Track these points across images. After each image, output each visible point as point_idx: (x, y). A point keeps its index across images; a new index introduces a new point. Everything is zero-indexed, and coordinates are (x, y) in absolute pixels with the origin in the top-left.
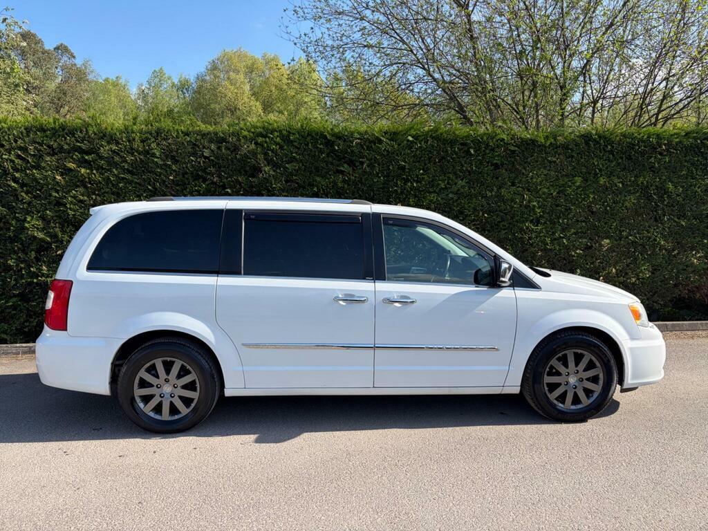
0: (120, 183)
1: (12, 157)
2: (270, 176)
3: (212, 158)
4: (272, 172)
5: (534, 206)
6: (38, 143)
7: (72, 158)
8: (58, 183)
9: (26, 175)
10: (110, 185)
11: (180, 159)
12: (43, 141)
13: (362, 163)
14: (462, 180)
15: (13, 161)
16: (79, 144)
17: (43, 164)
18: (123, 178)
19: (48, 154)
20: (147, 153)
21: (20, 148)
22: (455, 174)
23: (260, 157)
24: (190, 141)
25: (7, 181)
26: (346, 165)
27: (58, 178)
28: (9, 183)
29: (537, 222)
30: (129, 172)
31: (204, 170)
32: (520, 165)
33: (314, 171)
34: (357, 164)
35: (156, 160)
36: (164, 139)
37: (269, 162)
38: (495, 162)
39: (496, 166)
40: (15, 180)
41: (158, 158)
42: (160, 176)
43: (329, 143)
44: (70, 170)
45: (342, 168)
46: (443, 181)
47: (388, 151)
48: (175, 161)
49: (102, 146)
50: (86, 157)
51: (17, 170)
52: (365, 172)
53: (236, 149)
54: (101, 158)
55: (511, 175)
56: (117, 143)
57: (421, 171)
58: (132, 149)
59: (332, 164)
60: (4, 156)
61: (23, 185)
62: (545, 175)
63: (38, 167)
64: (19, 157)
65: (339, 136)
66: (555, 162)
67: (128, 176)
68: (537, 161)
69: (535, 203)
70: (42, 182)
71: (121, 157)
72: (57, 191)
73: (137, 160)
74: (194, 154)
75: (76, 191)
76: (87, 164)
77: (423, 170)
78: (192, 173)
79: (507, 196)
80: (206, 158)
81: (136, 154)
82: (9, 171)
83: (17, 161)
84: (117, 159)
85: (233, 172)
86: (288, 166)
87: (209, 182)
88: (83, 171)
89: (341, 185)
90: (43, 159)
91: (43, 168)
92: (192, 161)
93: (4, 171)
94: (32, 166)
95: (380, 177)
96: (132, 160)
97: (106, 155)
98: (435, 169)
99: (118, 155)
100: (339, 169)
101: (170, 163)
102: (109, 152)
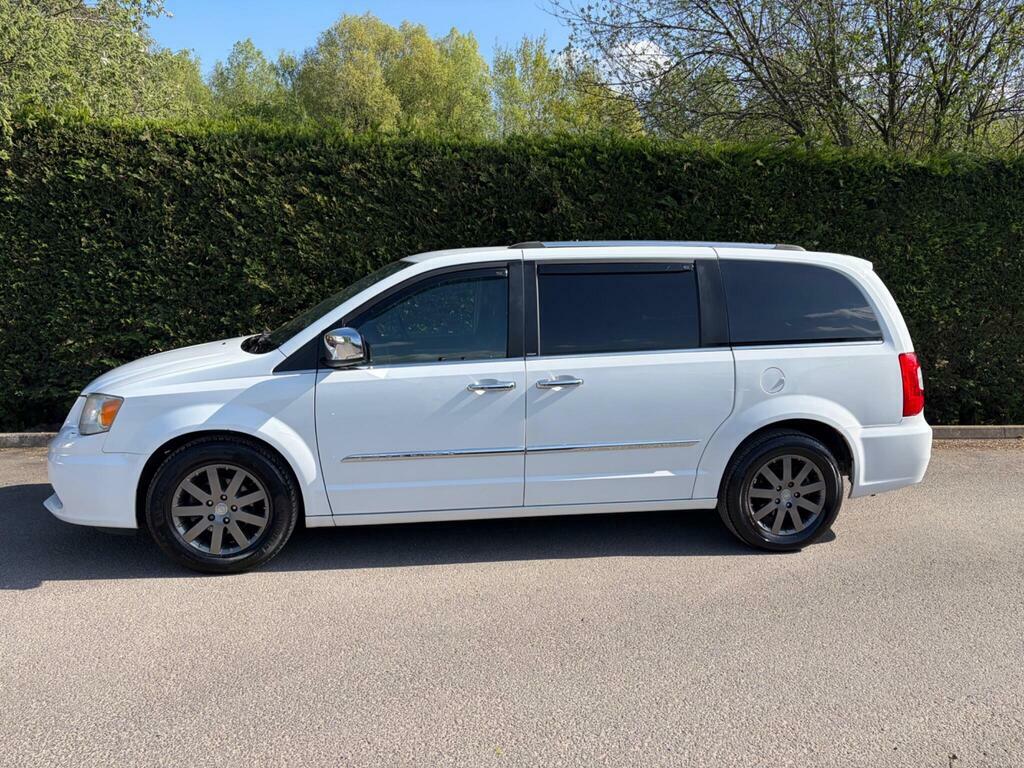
0: (367, 216)
1: (226, 177)
2: (567, 211)
3: (491, 184)
4: (570, 206)
5: (919, 261)
6: (260, 158)
7: (304, 179)
8: (286, 213)
9: (245, 201)
10: (354, 218)
11: (447, 185)
12: (266, 155)
13: (691, 196)
14: (824, 223)
15: (227, 182)
16: (313, 161)
17: (268, 188)
18: (371, 209)
19: (273, 173)
20: (402, 174)
21: (236, 165)
22: (816, 214)
23: (557, 184)
24: (461, 160)
25: (220, 208)
26: (669, 198)
27: (287, 206)
28: (222, 212)
29: (922, 284)
30: (378, 200)
31: (479, 201)
32: (904, 203)
33: (626, 204)
34: (685, 196)
35: (416, 185)
36: (426, 156)
37: (568, 190)
38: (871, 198)
39: (870, 205)
40: (230, 208)
41: (419, 182)
42: (420, 207)
43: (648, 167)
44: (301, 196)
45: (663, 202)
46: (801, 224)
47: (727, 179)
48: (441, 188)
49: (343, 163)
50: (323, 179)
51: (232, 195)
52: (694, 208)
53: (522, 173)
54: (342, 180)
55: (890, 218)
56: (363, 160)
57: (771, 209)
58: (383, 168)
59: (651, 195)
60: (216, 175)
61: (240, 216)
62: (937, 218)
63: (261, 191)
64: (234, 176)
65: (661, 157)
66: (952, 200)
67: (377, 206)
68: (927, 199)
69: (921, 258)
70: (265, 211)
71: (369, 180)
72: (284, 225)
73: (389, 184)
74: (467, 178)
75: (310, 226)
76: (325, 189)
77: (773, 206)
78: (463, 206)
79: (885, 247)
80: (482, 184)
81: (388, 175)
82: (222, 195)
83: (234, 183)
84: (363, 181)
85: (518, 204)
86: (591, 197)
87: (485, 218)
88: (319, 198)
89: (662, 225)
90: (266, 180)
91: (267, 193)
92: (464, 188)
93: (216, 195)
94: (252, 190)
95: (715, 215)
96: (383, 184)
97: (349, 177)
98: (790, 206)
99: (365, 176)
100: (660, 202)
101: (433, 190)
102: (354, 172)
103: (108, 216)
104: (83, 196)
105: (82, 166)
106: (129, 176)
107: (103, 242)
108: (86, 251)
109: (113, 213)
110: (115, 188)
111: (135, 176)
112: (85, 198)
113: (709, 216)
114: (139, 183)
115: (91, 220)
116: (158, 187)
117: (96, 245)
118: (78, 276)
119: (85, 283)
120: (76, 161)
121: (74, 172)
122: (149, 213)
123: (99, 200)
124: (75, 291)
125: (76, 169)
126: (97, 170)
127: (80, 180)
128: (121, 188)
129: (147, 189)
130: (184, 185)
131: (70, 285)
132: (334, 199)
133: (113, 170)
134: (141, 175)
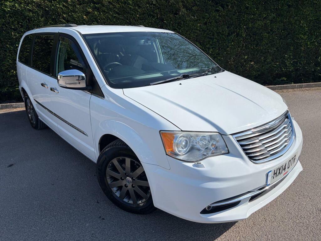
1: (61, 6)
2: (185, 14)
3: (157, 5)
4: (186, 12)
5: (305, 26)
7: (90, 6)
9: (69, 16)
10: (109, 20)
11: (141, 6)
13: (227, 6)
14: (274, 14)
15: (61, 8)
17: (77, 10)
18: (115, 17)
19: (78, 4)
21: (64, 1)
22: (271, 10)
23: (181, 4)
25: (60, 19)
26: (220, 7)
27: (85, 17)
28: (61, 20)
29: (305, 34)
30: (117, 13)
31: (153, 12)
32: (300, 5)
33: (205, 10)
35: (130, 6)
37: (185, 6)
38: (290, 4)
39: (289, 6)
40: (64, 18)
42: (132, 15)
44: (89, 13)
45: (218, 9)
46: (265, 14)
48: (139, 7)
50: (96, 6)
51: (64, 13)
52: (229, 10)
54: (103, 6)
55: (295, 11)
57: (256, 9)
59: (214, 6)
60: (57, 6)
61: (68, 21)
62: (311, 11)
63: (74, 11)
64: (64, 6)
66: (316, 4)
67: (117, 15)
68: (308, 3)
69: (305, 25)
70: (77, 19)
71: (113, 5)
73: (121, 7)
74: (148, 3)
76: (98, 9)
77: (256, 8)
78: (147, 14)
79: (293, 22)
80: (154, 5)
81: (120, 3)
82: (60, 13)
83: (64, 8)
84: (111, 6)
85: (167, 12)
86: (193, 8)
87: (155, 18)
88: (96, 13)
89: (218, 17)
90: (76, 7)
91: (77, 12)
92: (147, 7)
93: (58, 13)
94: (71, 11)
95: (236, 13)
96: (118, 6)
97: (106, 4)
98: (262, 8)
99: (112, 4)
100: (217, 9)
101: (137, 8)
102: (108, 3)
103: (20, 24)
104: (10, 16)
105: (8, 5)
106: (26, 8)
107: (20, 34)
108: (14, 37)
109: (22, 23)
110: (21, 13)
111: (28, 7)
112: (11, 17)
113: (234, 13)
114: (30, 10)
115: (14, 26)
116: (37, 11)
117: (17, 35)
118: (12, 47)
119: (16, 49)
120: (6, 3)
121: (6, 8)
122: (35, 22)
123: (16, 18)
124: (12, 53)
125: (6, 6)
126: (14, 6)
127: (8, 10)
128: (23, 13)
129: (33, 13)
130: (46, 10)
131: (10, 51)
132: (101, 13)
133: (20, 6)
134: (30, 7)
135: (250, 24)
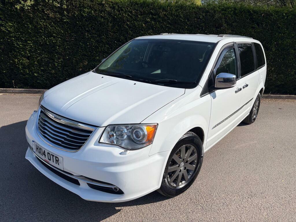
0: (166, 28)
1: (126, 15)
2: (226, 28)
3: (203, 19)
4: (226, 27)
6: (136, 10)
7: (149, 17)
8: (143, 27)
9: (131, 23)
11: (190, 19)
12: (138, 9)
13: (262, 24)
15: (127, 17)
16: (151, 11)
17: (138, 19)
18: (168, 26)
19: (140, 15)
20: (177, 16)
21: (129, 12)
23: (223, 20)
24: (195, 12)
26: (256, 25)
27: (144, 25)
28: (125, 26)
30: (170, 24)
31: (199, 25)
33: (243, 26)
34: (260, 24)
35: (181, 19)
36: (184, 10)
37: (226, 22)
40: (127, 25)
41: (182, 18)
42: (182, 26)
43: (251, 14)
44: (148, 22)
46: (294, 34)
47: (274, 19)
48: (188, 20)
49: (160, 12)
50: (154, 17)
51: (128, 21)
52: (263, 28)
53: (213, 16)
54: (160, 17)
56: (166, 11)
58: (172, 14)
59: (251, 24)
60: (124, 15)
61: (130, 27)
63: (136, 20)
64: (128, 15)
65: (255, 12)
70: (137, 26)
72: (142, 31)
73: (173, 18)
74: (196, 18)
75: (150, 31)
76: (154, 19)
77: (286, 28)
80: (201, 19)
81: (173, 16)
82: (125, 21)
83: (129, 17)
84: (166, 18)
85: (211, 26)
86: (233, 24)
87: (200, 30)
88: (153, 22)
89: (253, 33)
90: (138, 17)
91: (138, 21)
92: (195, 20)
93: (123, 21)
94: (133, 19)
95: (269, 31)
96: (172, 19)
97: (162, 16)
98: (291, 28)
99: (166, 16)
100: (253, 26)
101: (186, 21)
102: (163, 15)
103: (93, 27)
104: (86, 20)
105: (86, 11)
106: (99, 14)
107: (91, 35)
108: (87, 37)
109: (94, 26)
110: (95, 18)
111: (101, 14)
112: (87, 21)
113: (267, 31)
114: (102, 17)
115: (88, 28)
116: (107, 18)
117: (90, 36)
118: (84, 45)
119: (86, 47)
120: (85, 10)
121: (84, 13)
122: (105, 26)
123: (91, 22)
124: (83, 49)
125: (84, 12)
126: (90, 12)
127: (86, 15)
128: (97, 18)
129: (104, 19)
130: (114, 18)
131: (82, 47)
132: (157, 23)
133: (95, 12)
134: (103, 15)
135: (280, 41)
